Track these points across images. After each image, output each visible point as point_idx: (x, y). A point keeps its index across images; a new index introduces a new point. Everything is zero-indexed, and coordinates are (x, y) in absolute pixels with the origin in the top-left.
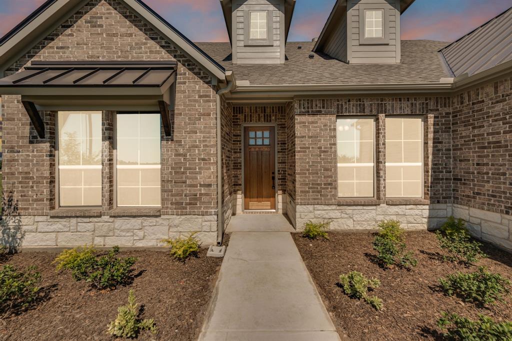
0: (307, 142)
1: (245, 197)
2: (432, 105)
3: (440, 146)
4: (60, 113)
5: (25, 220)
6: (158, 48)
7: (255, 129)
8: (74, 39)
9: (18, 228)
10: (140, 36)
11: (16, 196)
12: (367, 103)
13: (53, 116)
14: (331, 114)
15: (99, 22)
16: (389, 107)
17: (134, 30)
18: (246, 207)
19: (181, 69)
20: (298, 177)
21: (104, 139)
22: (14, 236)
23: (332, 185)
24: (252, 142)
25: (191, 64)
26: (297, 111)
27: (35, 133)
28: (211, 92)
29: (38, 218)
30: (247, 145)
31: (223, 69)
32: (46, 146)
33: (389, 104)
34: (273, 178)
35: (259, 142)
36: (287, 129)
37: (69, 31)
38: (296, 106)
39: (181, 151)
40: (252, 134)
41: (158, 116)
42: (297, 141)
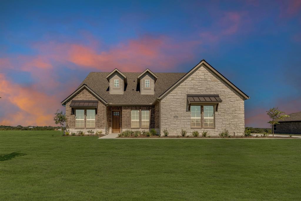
0: (125, 115)
1: (112, 129)
2: (151, 108)
3: (152, 116)
4: (76, 110)
5: (70, 129)
6: (95, 98)
7: (115, 111)
8: (80, 96)
9: (69, 131)
10: (92, 96)
11: (68, 125)
12: (137, 107)
13: (75, 110)
14: (130, 109)
15: (84, 93)
16: (142, 108)
17: (91, 94)
18: (113, 132)
19: (99, 102)
20: (123, 123)
21: (84, 114)
22: (68, 132)
23: (130, 124)
24: (114, 115)
25: (101, 101)
26: (123, 108)
27: (72, 113)
28: (105, 106)
29: (73, 129)
30: (113, 115)
31: (107, 103)
32: (74, 115)
33: (142, 107)
34: (120, 124)
35: (116, 115)
36: (121, 112)
37: (78, 95)
38: (122, 108)
39: (99, 117)
40: (114, 113)
41: (95, 110)
42: (123, 115)
